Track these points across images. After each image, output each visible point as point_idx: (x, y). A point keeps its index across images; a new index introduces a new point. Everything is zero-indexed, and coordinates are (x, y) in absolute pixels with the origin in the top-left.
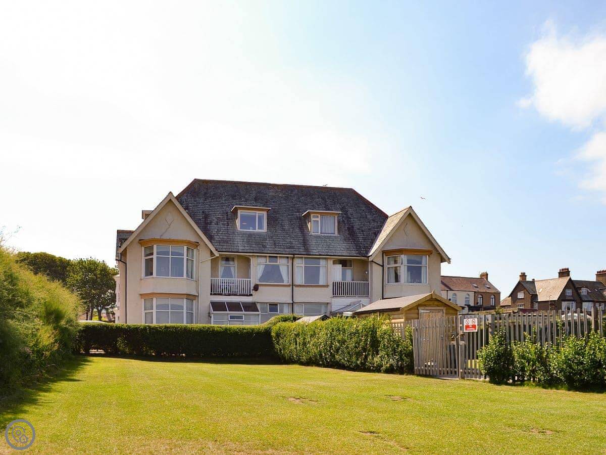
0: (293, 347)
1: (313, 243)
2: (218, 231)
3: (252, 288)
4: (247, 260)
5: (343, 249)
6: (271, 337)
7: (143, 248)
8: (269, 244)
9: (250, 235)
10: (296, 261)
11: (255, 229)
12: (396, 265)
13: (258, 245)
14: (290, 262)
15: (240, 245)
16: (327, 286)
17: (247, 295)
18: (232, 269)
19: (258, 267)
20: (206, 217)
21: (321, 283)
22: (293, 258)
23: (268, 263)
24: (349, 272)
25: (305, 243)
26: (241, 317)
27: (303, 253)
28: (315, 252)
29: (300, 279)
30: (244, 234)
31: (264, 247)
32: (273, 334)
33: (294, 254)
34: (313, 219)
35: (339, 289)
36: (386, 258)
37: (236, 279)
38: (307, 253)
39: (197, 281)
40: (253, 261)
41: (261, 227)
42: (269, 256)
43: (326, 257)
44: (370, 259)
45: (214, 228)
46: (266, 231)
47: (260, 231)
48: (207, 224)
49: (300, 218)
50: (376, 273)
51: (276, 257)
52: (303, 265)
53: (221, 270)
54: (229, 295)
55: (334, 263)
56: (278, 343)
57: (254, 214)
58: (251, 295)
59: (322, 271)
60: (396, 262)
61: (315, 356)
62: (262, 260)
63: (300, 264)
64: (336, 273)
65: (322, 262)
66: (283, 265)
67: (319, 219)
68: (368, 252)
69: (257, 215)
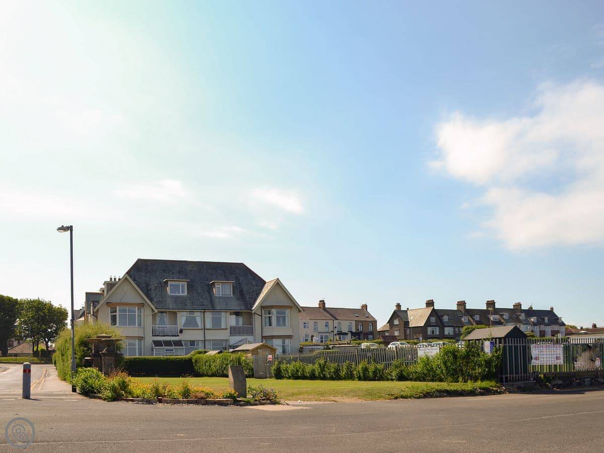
0: (204, 368)
1: (217, 301)
2: (156, 295)
3: (178, 331)
4: (175, 313)
5: (236, 305)
6: (192, 363)
7: (109, 308)
8: (188, 302)
9: (177, 297)
10: (206, 314)
11: (180, 294)
12: (270, 315)
13: (182, 304)
14: (203, 315)
15: (170, 304)
16: (226, 329)
17: (176, 336)
18: (165, 319)
19: (182, 318)
20: (147, 285)
21: (223, 327)
22: (204, 312)
23: (188, 315)
24: (241, 319)
25: (212, 302)
26: (172, 350)
27: (211, 309)
28: (218, 308)
29: (209, 325)
30: (172, 297)
31: (186, 305)
32: (193, 361)
33: (205, 310)
34: (216, 286)
35: (234, 331)
36: (263, 311)
37: (168, 326)
38: (213, 308)
39: (144, 328)
40: (179, 315)
41: (183, 292)
43: (226, 310)
44: (253, 312)
45: (153, 294)
46: (187, 294)
47: (183, 294)
48: (149, 290)
49: (208, 285)
50: (257, 320)
51: (194, 311)
52: (211, 316)
53: (158, 319)
54: (164, 336)
55: (231, 314)
56: (196, 366)
57: (179, 284)
58: (178, 336)
59: (223, 320)
60: (269, 314)
61: (215, 372)
62: (185, 314)
63: (209, 316)
64: (232, 321)
65: (223, 314)
66: (198, 316)
67: (220, 286)
68: (252, 308)
69: (181, 284)
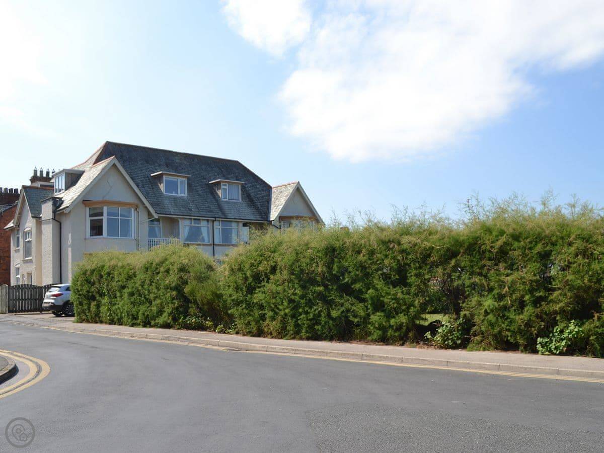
1: (226, 208)
4: (177, 221)
7: (88, 209)
8: (192, 207)
9: (175, 199)
10: (215, 223)
11: (178, 194)
13: (185, 208)
14: (211, 224)
15: (170, 208)
19: (185, 228)
21: (233, 243)
22: (213, 221)
23: (193, 225)
25: (220, 208)
27: (222, 216)
28: (230, 216)
29: (218, 239)
30: (169, 197)
31: (189, 210)
33: (215, 218)
34: (222, 187)
36: (282, 223)
38: (224, 217)
39: (137, 241)
40: (181, 223)
41: (183, 192)
42: (194, 219)
43: (237, 220)
44: (272, 223)
46: (187, 195)
47: (182, 195)
51: (199, 219)
52: (220, 227)
55: (243, 225)
57: (176, 180)
59: (234, 233)
62: (187, 222)
63: (218, 226)
64: (244, 234)
65: (234, 225)
66: (204, 226)
67: (227, 187)
68: (268, 218)
69: (179, 181)
